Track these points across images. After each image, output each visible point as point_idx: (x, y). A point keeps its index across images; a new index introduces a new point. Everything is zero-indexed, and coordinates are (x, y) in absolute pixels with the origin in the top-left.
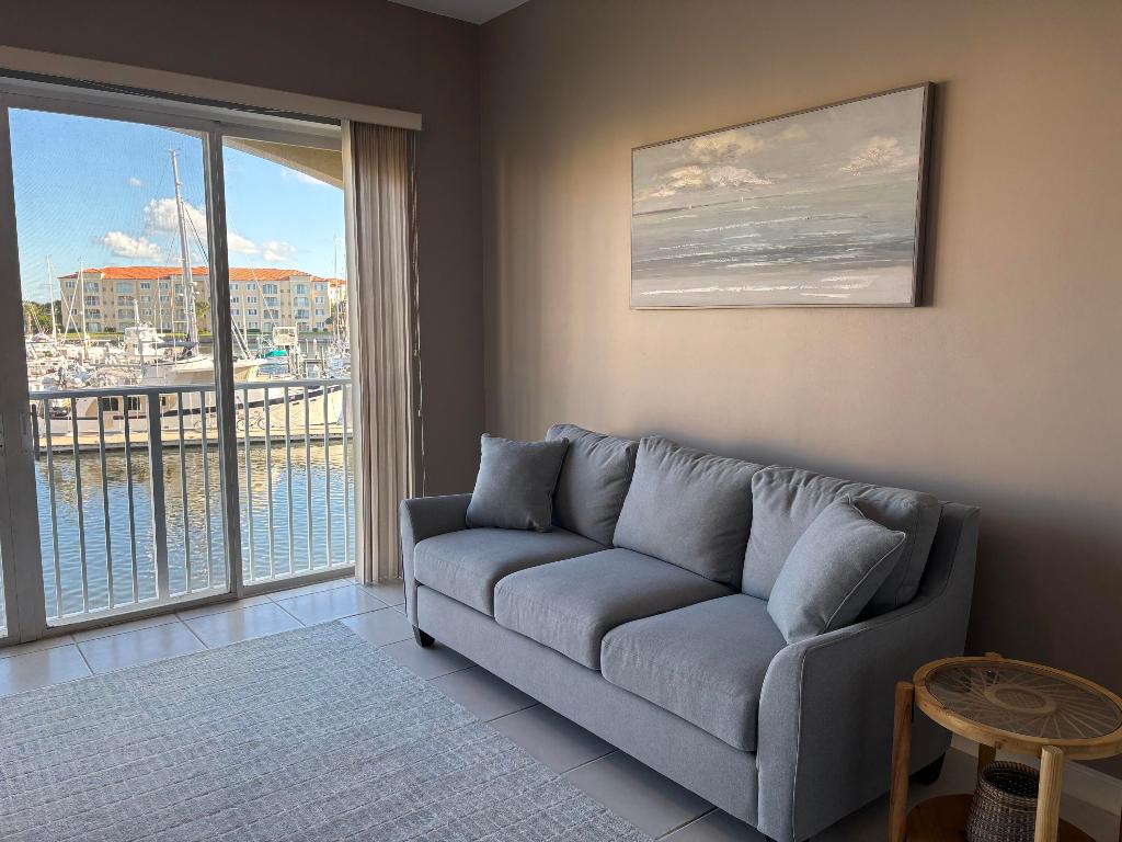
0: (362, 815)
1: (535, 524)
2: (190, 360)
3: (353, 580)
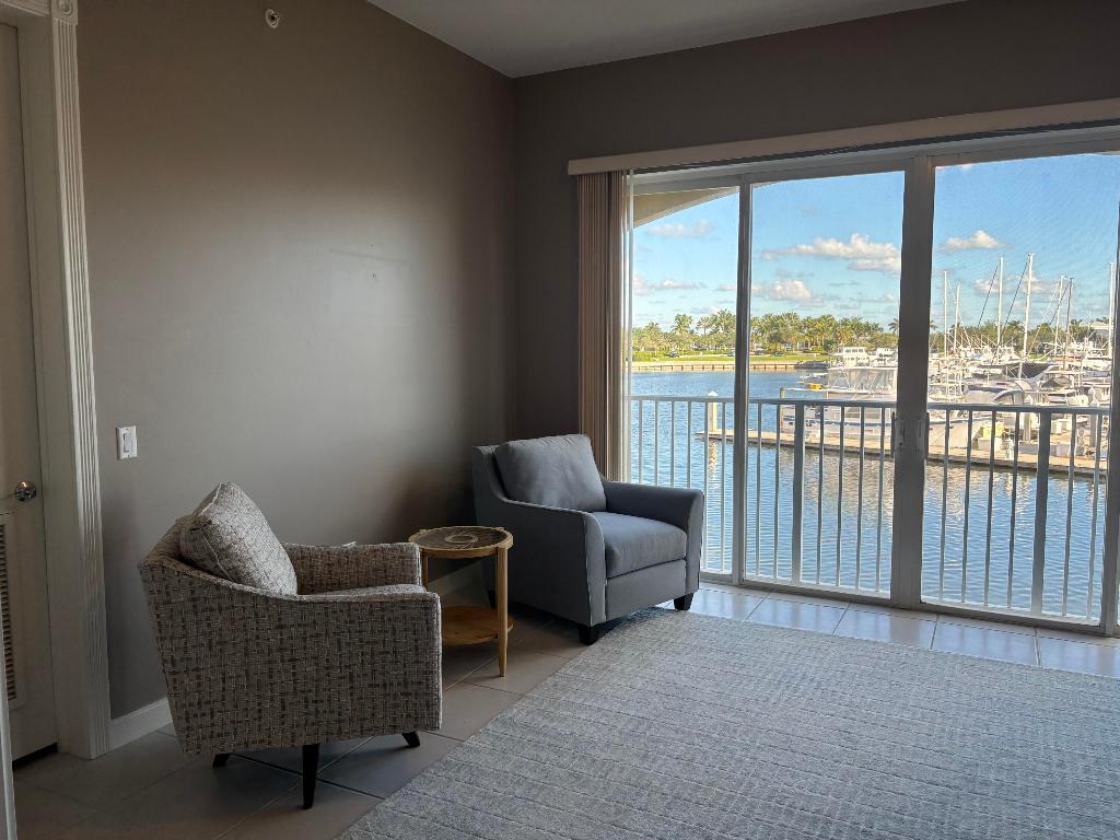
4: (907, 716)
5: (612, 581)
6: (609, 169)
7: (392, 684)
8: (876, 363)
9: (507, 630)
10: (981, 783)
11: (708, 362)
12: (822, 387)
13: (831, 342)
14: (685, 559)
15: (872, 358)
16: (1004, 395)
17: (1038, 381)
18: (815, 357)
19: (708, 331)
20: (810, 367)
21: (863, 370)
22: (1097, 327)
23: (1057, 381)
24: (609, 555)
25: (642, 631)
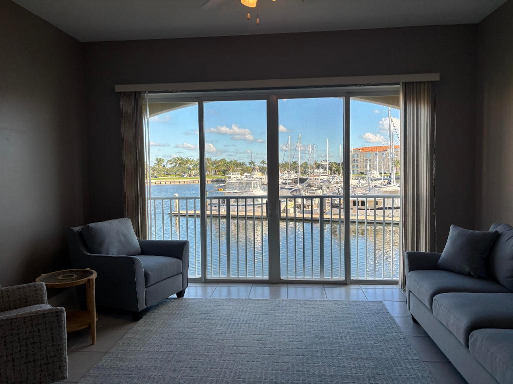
0: (347, 377)
1: (472, 273)
2: (389, 186)
3: (398, 286)
4: (283, 329)
5: (148, 289)
6: (136, 90)
7: (38, 360)
8: (245, 179)
9: (95, 320)
10: (315, 352)
11: (173, 180)
12: (224, 190)
13: (226, 171)
14: (181, 273)
15: (243, 177)
16: (293, 191)
17: (305, 185)
18: (220, 177)
19: (172, 165)
20: (218, 181)
21: (240, 182)
22: (323, 163)
23: (312, 185)
24: (147, 276)
25: (163, 310)
